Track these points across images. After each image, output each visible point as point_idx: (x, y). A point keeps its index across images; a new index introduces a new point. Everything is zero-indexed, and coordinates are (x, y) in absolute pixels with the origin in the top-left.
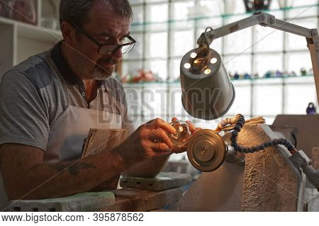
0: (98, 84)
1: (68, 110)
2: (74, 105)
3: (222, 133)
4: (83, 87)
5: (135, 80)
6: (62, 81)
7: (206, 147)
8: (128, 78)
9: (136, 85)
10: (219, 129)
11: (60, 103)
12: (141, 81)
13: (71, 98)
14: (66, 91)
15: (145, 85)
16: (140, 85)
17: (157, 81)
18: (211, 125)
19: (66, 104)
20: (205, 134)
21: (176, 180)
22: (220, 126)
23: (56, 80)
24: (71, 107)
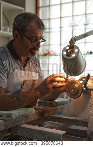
0: (28, 59)
1: (15, 71)
2: (17, 69)
4: (22, 61)
10: (80, 80)
11: (11, 68)
16: (48, 57)
17: (55, 55)
19: (14, 69)
21: (62, 102)
22: (80, 78)
23: (9, 58)
24: (16, 70)
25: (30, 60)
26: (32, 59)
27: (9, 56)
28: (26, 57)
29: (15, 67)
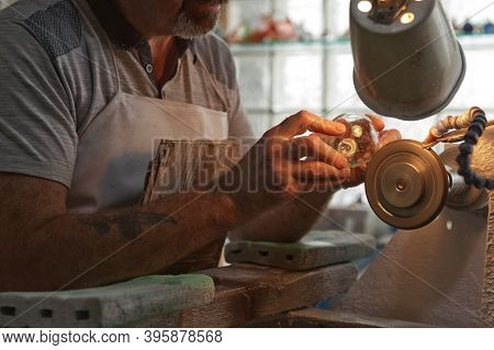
0: (179, 46)
1: (116, 102)
2: (127, 90)
3: (440, 148)
4: (148, 54)
5: (255, 38)
6: (103, 40)
7: (407, 177)
8: (241, 32)
9: (257, 48)
10: (433, 140)
11: (99, 87)
12: (268, 39)
13: (122, 77)
14: (111, 61)
15: (278, 48)
16: (265, 48)
17: (301, 40)
18: (416, 131)
19: (112, 90)
20: (402, 150)
21: (344, 248)
22: (435, 132)
23: (90, 40)
24: (122, 95)
25: (188, 52)
26: (200, 48)
27: (89, 32)
28: (170, 37)
29: (116, 81)
